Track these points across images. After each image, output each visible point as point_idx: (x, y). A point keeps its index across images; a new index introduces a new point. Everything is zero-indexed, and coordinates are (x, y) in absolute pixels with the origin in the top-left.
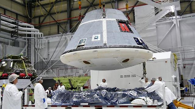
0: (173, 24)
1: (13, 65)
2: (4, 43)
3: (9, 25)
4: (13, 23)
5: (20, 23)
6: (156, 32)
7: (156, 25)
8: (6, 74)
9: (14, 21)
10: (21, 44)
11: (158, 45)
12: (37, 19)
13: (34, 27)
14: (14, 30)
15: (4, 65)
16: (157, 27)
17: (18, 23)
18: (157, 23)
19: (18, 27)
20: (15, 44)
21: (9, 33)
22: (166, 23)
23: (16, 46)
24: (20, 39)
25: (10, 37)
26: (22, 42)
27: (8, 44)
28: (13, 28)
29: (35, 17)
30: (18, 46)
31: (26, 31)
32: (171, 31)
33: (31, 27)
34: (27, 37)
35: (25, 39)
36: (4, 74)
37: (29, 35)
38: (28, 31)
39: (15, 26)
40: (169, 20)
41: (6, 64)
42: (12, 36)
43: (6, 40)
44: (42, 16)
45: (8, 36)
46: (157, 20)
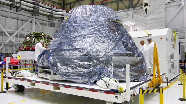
0: (182, 6)
1: (35, 40)
2: (43, 24)
3: (46, 11)
4: (49, 9)
5: (54, 9)
6: (164, 13)
7: (165, 7)
8: (28, 47)
9: (50, 7)
10: (56, 25)
11: (166, 25)
12: (69, 6)
13: (66, 12)
14: (50, 14)
15: (28, 40)
16: (166, 9)
17: (53, 9)
18: (166, 5)
19: (53, 12)
20: (52, 25)
21: (47, 16)
22: (175, 6)
23: (53, 27)
24: (55, 21)
25: (47, 20)
26: (57, 23)
27: (46, 25)
28: (49, 12)
29: (67, 4)
30: (54, 27)
31: (60, 15)
32: (178, 13)
33: (63, 12)
34: (60, 20)
35: (59, 21)
36: (27, 47)
37: (63, 18)
38: (61, 15)
39: (50, 11)
40: (178, 2)
41: (29, 39)
42: (49, 19)
43: (45, 22)
44: (72, 3)
45: (46, 19)
46: (166, 3)
